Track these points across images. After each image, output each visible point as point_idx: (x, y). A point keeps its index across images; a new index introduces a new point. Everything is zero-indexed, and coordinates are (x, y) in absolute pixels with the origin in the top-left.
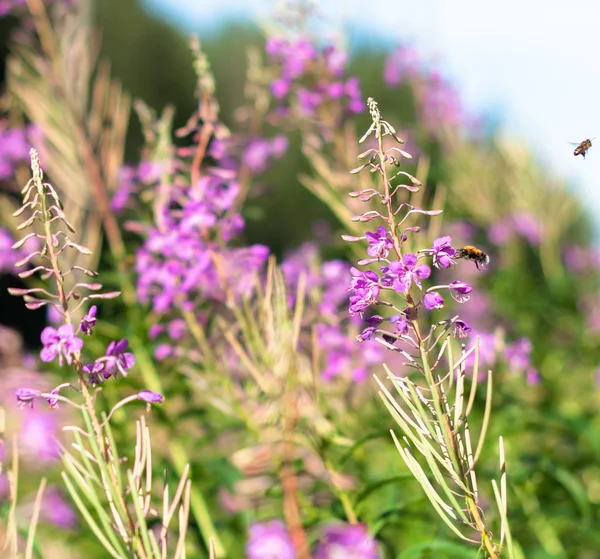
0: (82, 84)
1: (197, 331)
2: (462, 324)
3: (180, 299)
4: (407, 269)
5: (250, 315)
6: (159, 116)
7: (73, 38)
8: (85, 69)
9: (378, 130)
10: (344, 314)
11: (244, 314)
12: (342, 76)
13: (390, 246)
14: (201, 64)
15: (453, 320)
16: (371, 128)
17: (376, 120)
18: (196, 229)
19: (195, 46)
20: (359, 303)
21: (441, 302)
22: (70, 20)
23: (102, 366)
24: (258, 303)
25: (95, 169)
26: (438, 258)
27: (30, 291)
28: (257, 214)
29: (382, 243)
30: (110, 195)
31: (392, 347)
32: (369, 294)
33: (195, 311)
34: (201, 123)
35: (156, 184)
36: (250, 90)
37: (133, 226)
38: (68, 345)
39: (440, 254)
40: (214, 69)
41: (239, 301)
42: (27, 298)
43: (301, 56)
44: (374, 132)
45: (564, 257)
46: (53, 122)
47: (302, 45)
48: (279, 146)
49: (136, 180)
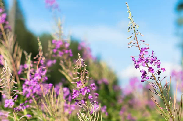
0: (12, 47)
1: (35, 102)
2: (96, 102)
3: (32, 95)
4: (85, 90)
5: (48, 98)
6: (29, 54)
7: (10, 37)
8: (13, 43)
9: (80, 60)
10: (67, 99)
11: (47, 98)
12: (68, 49)
13: (82, 85)
14: (40, 44)
15: (94, 101)
16: (79, 59)
17: (80, 58)
18: (37, 79)
19: (38, 39)
20: (74, 97)
21: (92, 97)
22: (10, 33)
23: (18, 109)
24: (50, 96)
25: (14, 65)
26: (92, 88)
27: (3, 91)
28: (49, 76)
29: (80, 84)
30: (17, 71)
31: (81, 107)
32: (77, 95)
33: (35, 98)
34: (39, 56)
35: (27, 70)
36: (49, 49)
37: (22, 79)
38: (11, 104)
39: (92, 87)
40: (42, 45)
41: (46, 96)
42: (2, 93)
43: (60, 44)
44: (79, 60)
45: (114, 88)
46: (5, 54)
47: (60, 42)
48: (54, 61)
49: (23, 68)
